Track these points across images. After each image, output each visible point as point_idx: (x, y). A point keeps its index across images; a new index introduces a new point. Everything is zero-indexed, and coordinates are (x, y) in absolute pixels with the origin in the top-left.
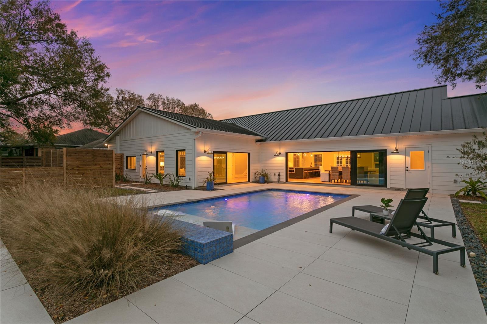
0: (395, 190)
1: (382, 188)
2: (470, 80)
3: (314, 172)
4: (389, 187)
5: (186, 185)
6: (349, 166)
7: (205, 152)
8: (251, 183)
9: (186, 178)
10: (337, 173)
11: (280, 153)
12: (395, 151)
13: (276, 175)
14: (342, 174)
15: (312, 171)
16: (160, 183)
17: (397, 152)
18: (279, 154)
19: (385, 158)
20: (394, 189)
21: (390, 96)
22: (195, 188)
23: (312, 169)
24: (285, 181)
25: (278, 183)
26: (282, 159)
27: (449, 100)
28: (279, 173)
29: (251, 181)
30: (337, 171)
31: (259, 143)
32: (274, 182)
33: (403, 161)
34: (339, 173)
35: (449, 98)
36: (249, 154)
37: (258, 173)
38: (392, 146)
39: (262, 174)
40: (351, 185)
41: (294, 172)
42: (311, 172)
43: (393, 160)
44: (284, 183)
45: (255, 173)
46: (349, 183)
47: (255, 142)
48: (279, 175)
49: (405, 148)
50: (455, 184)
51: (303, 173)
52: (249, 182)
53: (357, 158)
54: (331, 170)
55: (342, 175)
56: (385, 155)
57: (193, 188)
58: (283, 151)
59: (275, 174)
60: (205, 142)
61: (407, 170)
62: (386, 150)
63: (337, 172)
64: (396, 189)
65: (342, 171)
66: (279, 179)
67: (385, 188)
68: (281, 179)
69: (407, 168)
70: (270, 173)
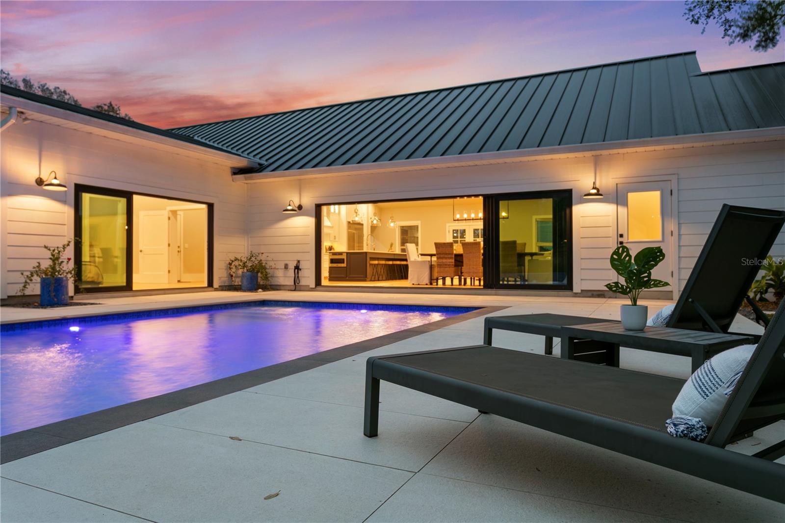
0: (593, 296)
1: (561, 293)
2: (744, 41)
3: (397, 265)
4: (577, 288)
6: (480, 240)
7: (40, 183)
8: (216, 290)
10: (451, 260)
11: (300, 207)
12: (594, 191)
13: (290, 267)
14: (462, 262)
15: (391, 263)
17: (599, 195)
18: (296, 209)
19: (568, 211)
20: (590, 294)
21: (575, 74)
23: (393, 257)
24: (313, 285)
25: (295, 290)
26: (306, 223)
27: (706, 77)
28: (299, 261)
29: (216, 285)
30: (450, 254)
31: (241, 177)
32: (282, 288)
33: (612, 220)
34: (455, 260)
35: (706, 74)
36: (211, 207)
37: (237, 263)
38: (584, 180)
39: (249, 264)
40: (486, 288)
41: (344, 265)
42: (389, 265)
43: (588, 216)
44: (312, 290)
45: (230, 264)
46: (480, 283)
47: (230, 174)
48: (297, 268)
49: (617, 184)
51: (368, 265)
52: (210, 289)
53: (500, 220)
54: (434, 252)
55: (463, 266)
56: (569, 203)
58: (308, 200)
59: (286, 267)
60: (40, 151)
61: (621, 243)
62: (571, 190)
63: (451, 258)
64: (595, 293)
65: (461, 255)
66: (296, 279)
67: (568, 293)
68: (304, 282)
69: (621, 236)
70: (271, 264)
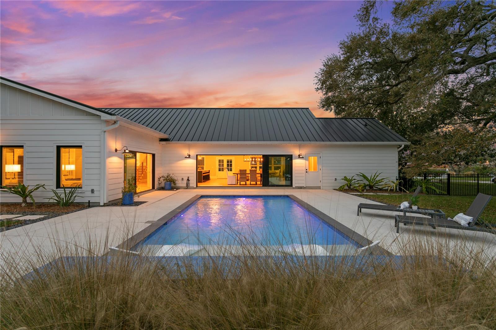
0: (298, 188)
1: (289, 187)
4: (294, 186)
5: (89, 201)
7: (116, 150)
8: (156, 190)
9: (83, 189)
10: (245, 176)
12: (301, 157)
13: (184, 179)
16: (22, 202)
17: (299, 157)
18: (188, 156)
19: (291, 162)
22: (104, 204)
24: (195, 186)
25: (187, 189)
26: (191, 162)
28: (188, 177)
29: (156, 188)
30: (245, 174)
31: (164, 143)
32: (181, 188)
33: (304, 165)
36: (154, 156)
37: (162, 178)
38: (296, 152)
39: (167, 179)
40: (263, 186)
43: (297, 163)
44: (195, 188)
45: (159, 179)
46: (261, 184)
47: (159, 141)
48: (188, 180)
49: (306, 154)
50: (336, 182)
52: (153, 190)
56: (291, 159)
57: (102, 204)
58: (193, 153)
59: (182, 179)
60: (116, 137)
61: (307, 172)
62: (292, 155)
66: (188, 185)
67: (291, 187)
68: (191, 185)
69: (307, 170)
70: (175, 178)
